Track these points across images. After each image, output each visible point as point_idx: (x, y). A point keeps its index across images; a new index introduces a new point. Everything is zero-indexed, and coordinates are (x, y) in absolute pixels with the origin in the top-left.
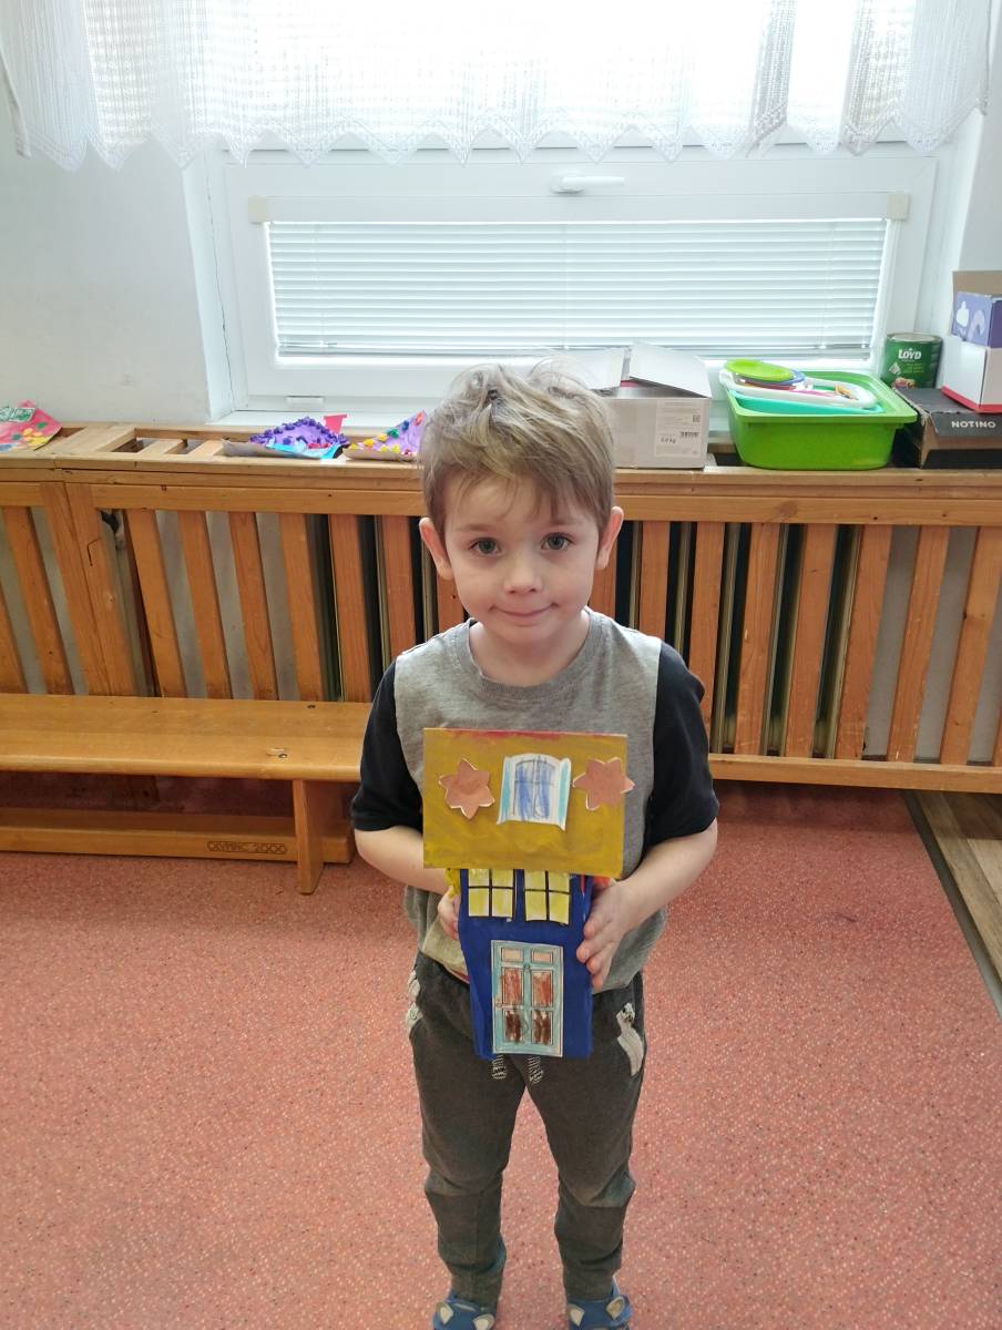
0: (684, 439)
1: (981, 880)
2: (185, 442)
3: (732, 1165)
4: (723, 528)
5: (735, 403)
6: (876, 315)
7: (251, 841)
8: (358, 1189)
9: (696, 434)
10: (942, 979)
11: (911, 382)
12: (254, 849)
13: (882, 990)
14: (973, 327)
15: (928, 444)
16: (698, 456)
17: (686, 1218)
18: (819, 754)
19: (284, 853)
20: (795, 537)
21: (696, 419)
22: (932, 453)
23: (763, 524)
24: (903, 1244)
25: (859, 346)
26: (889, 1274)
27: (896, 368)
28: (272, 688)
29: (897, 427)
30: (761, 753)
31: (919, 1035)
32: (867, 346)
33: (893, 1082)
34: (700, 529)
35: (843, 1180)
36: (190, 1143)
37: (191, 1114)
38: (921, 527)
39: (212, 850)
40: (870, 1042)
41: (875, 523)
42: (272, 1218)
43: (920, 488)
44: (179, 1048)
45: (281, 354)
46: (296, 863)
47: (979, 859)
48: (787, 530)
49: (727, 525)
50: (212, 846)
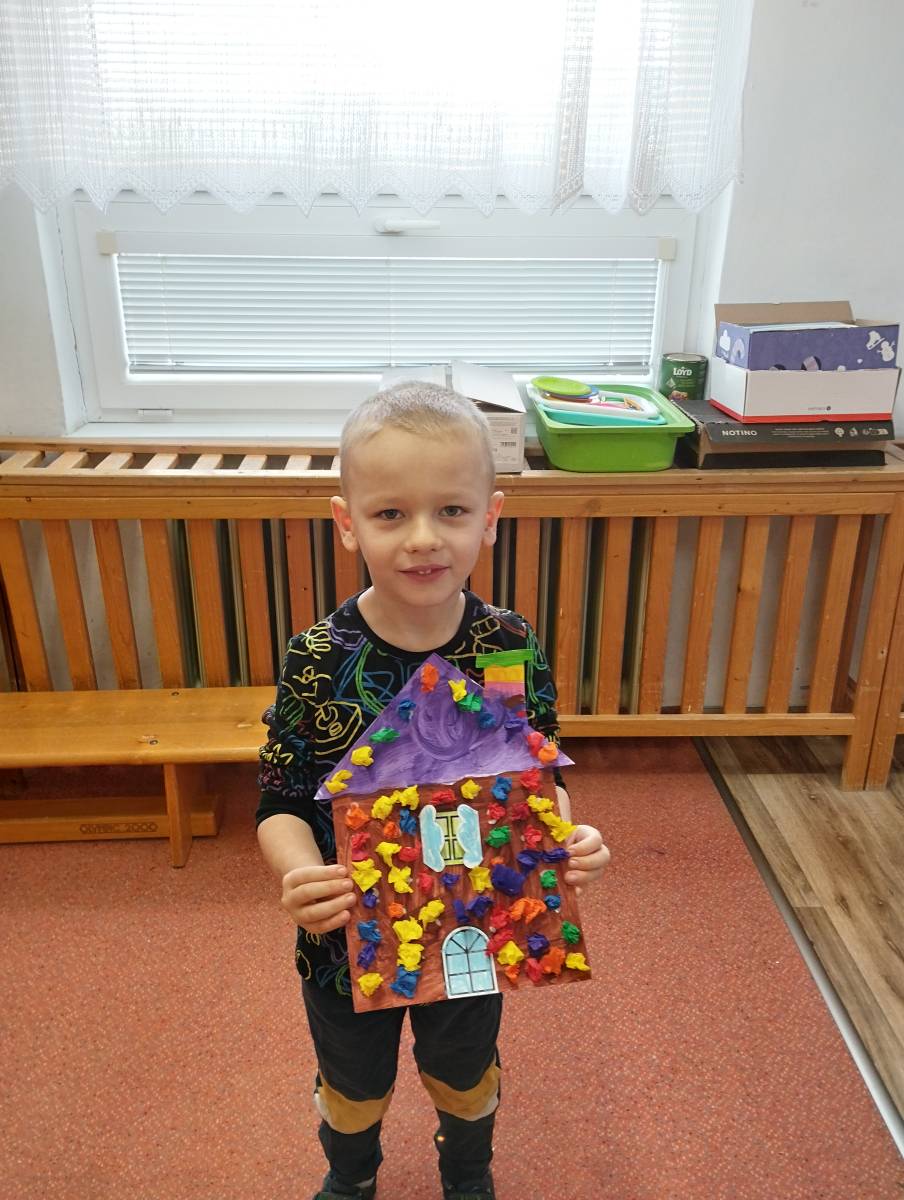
0: (504, 448)
1: (762, 810)
2: (43, 454)
3: (582, 1081)
4: (538, 523)
5: (544, 416)
6: (653, 338)
7: (121, 822)
8: (256, 1140)
9: (514, 444)
10: (739, 898)
11: (685, 394)
12: (125, 829)
13: (692, 913)
14: (735, 353)
15: (705, 449)
16: (516, 462)
17: (548, 1132)
18: (624, 710)
19: (154, 831)
20: (598, 528)
21: (514, 431)
22: (707, 456)
23: (572, 518)
24: (729, 1134)
25: (640, 364)
26: (720, 1161)
27: (672, 383)
28: (136, 678)
29: (680, 436)
30: (577, 713)
31: (725, 949)
32: (647, 363)
33: (707, 992)
34: (520, 524)
35: (675, 1082)
36: (92, 1114)
37: (91, 1087)
38: (701, 518)
39: (84, 833)
40: (687, 959)
41: (664, 515)
42: (177, 1175)
43: (700, 486)
44: (71, 1025)
45: (132, 371)
46: (168, 838)
47: (758, 790)
48: (591, 522)
49: (542, 519)
50: (84, 829)
